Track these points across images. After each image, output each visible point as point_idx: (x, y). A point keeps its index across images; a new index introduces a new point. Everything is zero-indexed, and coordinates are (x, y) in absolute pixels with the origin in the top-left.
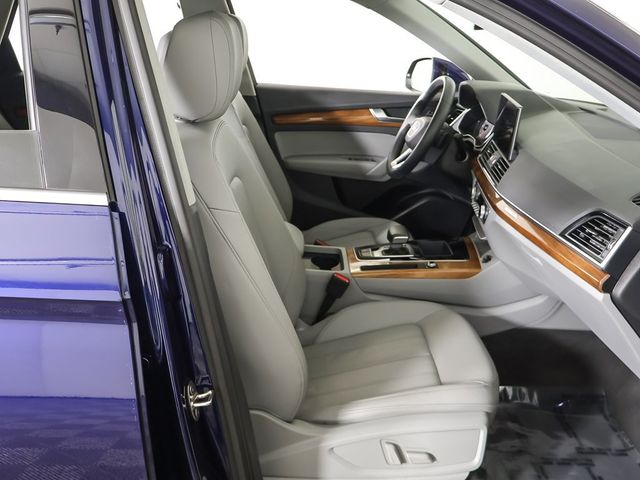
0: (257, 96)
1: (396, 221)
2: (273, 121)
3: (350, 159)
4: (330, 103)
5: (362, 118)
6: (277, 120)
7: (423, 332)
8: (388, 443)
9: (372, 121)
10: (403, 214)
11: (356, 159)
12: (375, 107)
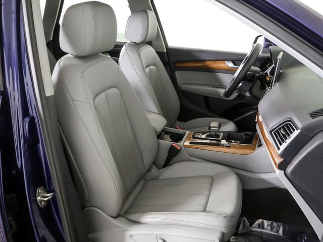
0: (167, 52)
1: (234, 122)
2: (175, 66)
3: (214, 87)
4: (204, 57)
5: (221, 65)
6: (177, 65)
7: (212, 180)
8: (160, 238)
9: (225, 67)
10: (239, 119)
11: (216, 87)
12: (228, 60)
